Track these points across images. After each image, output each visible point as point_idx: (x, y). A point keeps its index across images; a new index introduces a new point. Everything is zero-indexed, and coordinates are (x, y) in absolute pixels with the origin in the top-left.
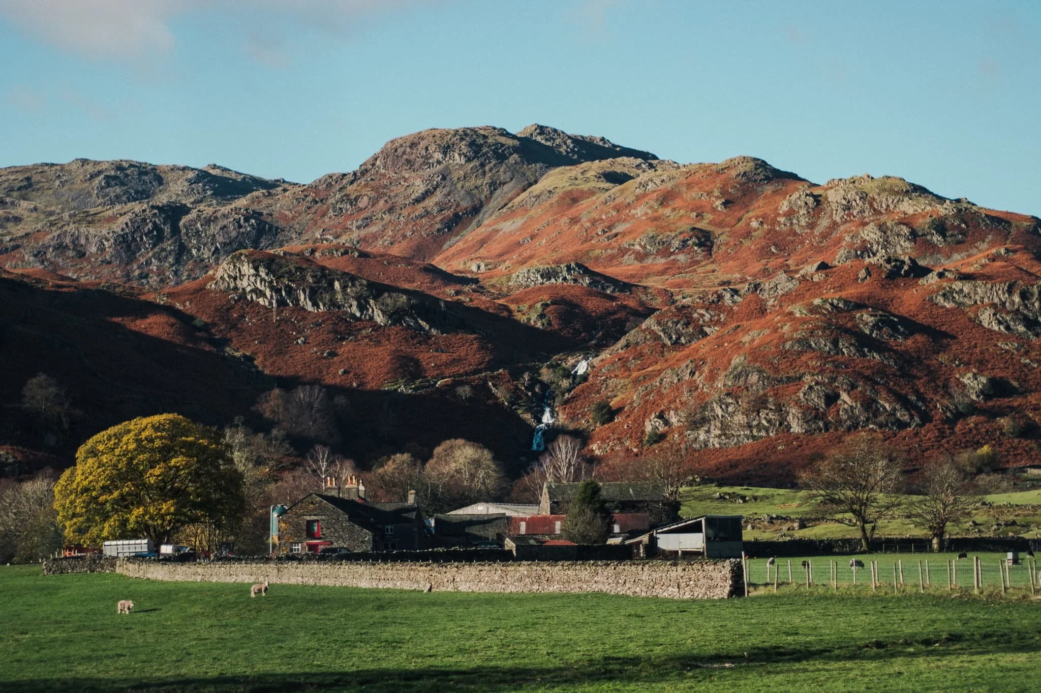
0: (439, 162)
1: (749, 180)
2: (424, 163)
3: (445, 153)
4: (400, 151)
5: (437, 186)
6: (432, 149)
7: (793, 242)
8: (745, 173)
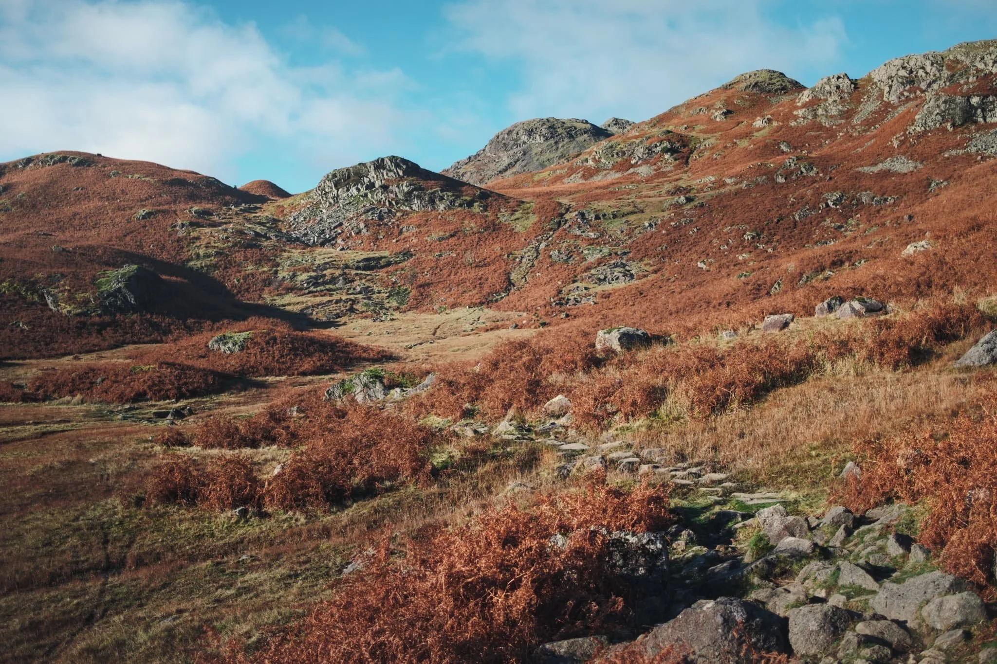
0: (524, 143)
1: (762, 90)
2: (514, 144)
3: (530, 135)
4: (501, 137)
5: (518, 160)
6: (521, 132)
7: (817, 137)
8: (756, 84)
